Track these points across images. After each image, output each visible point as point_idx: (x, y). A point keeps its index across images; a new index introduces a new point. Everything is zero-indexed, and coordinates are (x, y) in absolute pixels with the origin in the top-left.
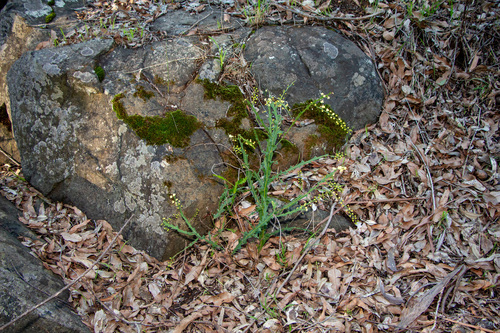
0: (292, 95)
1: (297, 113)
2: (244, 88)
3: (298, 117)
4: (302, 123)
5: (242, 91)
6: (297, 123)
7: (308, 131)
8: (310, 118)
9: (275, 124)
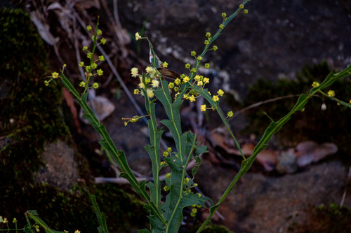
0: (246, 47)
1: (265, 122)
2: (52, 20)
3: (268, 136)
4: (287, 157)
5: (44, 33)
6: (264, 158)
7: (309, 190)
8: (320, 141)
9: (171, 167)
